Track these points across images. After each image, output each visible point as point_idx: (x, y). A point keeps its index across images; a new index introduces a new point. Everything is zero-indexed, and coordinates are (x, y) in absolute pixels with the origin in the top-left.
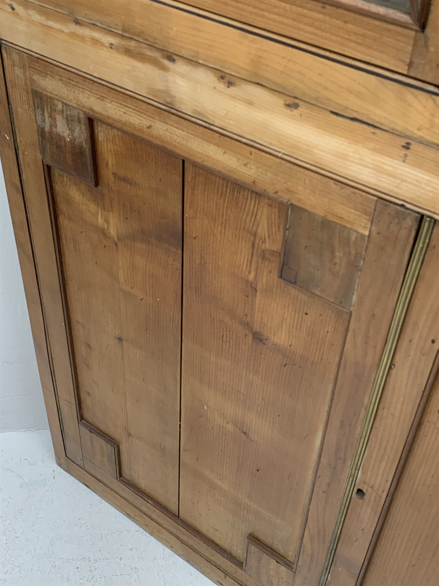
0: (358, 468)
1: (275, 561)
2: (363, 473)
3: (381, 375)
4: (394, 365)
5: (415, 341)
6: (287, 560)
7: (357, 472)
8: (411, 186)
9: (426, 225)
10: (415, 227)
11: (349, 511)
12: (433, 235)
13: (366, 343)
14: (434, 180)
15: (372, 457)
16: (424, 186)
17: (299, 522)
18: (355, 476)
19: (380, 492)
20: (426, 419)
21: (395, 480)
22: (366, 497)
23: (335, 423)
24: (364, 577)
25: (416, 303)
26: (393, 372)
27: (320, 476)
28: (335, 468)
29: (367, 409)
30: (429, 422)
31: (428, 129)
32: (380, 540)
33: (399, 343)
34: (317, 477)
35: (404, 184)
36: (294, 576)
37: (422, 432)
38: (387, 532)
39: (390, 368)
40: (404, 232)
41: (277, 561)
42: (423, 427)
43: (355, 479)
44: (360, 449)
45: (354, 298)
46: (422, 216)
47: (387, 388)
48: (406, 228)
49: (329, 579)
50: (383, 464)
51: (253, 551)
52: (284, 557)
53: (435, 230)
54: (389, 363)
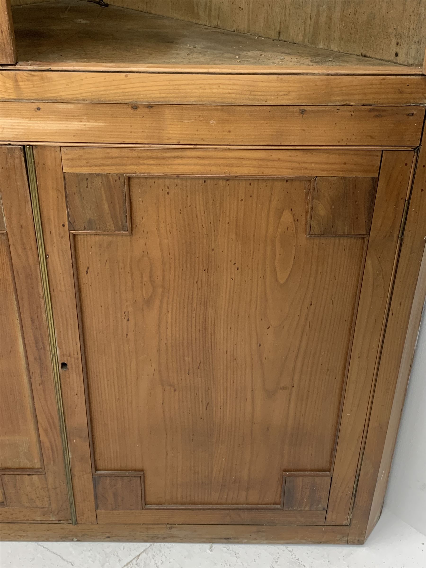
0: (55, 346)
1: (27, 476)
2: (60, 349)
3: (43, 266)
4: (48, 255)
5: (53, 231)
6: (35, 469)
7: (55, 349)
8: (10, 130)
9: (28, 151)
10: (22, 155)
11: (62, 386)
12: (35, 156)
13: (25, 249)
14: (21, 121)
15: (61, 332)
16: (16, 127)
17: (31, 426)
18: (56, 354)
19: (76, 356)
20: (82, 283)
21: (82, 339)
22: (69, 366)
23: (27, 322)
24: (93, 435)
25: (43, 204)
26: (49, 260)
27: (32, 373)
28: (40, 359)
29: (44, 298)
30: (84, 284)
31: (5, 92)
32: (90, 395)
33: (44, 237)
34: (31, 375)
35: (5, 130)
36: (46, 477)
37: (83, 295)
38: (92, 386)
39: (46, 258)
40: (17, 161)
41: (29, 475)
42: (82, 290)
43: (56, 356)
44: (51, 330)
45: (5, 220)
46: (24, 146)
47: (49, 274)
48: (17, 158)
49: (70, 457)
50: (70, 332)
51: (7, 480)
52: (32, 469)
53: (34, 153)
54: (44, 255)
